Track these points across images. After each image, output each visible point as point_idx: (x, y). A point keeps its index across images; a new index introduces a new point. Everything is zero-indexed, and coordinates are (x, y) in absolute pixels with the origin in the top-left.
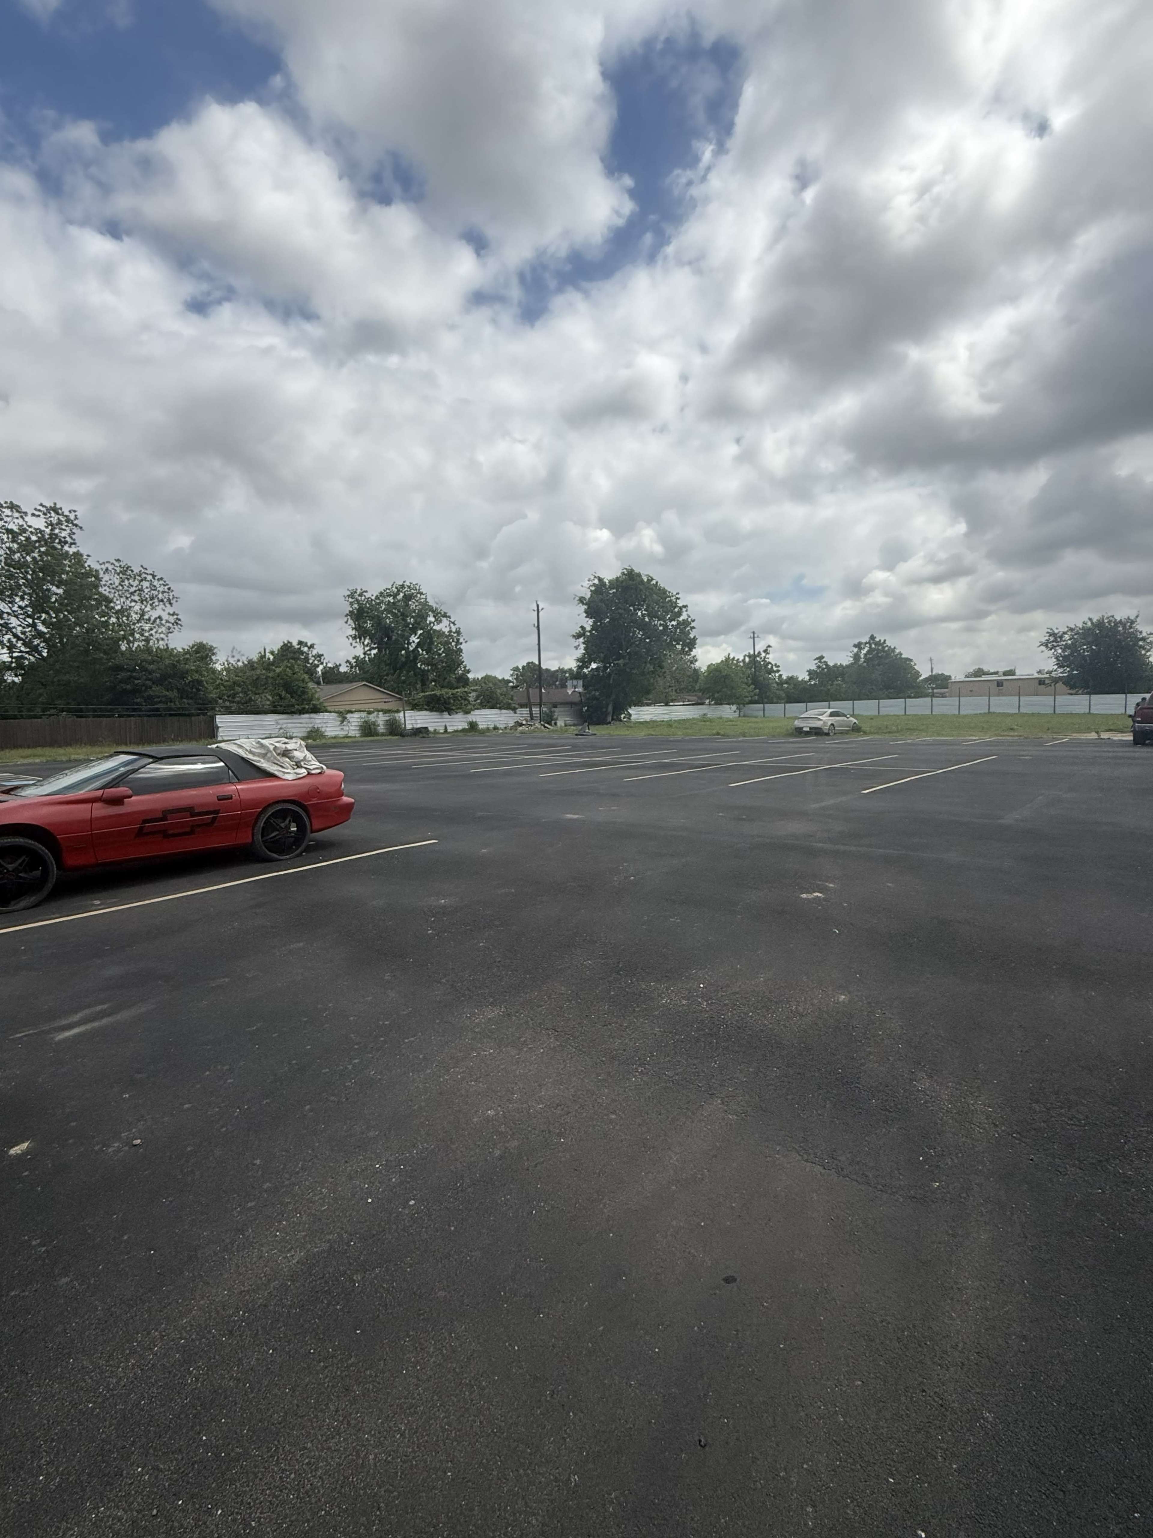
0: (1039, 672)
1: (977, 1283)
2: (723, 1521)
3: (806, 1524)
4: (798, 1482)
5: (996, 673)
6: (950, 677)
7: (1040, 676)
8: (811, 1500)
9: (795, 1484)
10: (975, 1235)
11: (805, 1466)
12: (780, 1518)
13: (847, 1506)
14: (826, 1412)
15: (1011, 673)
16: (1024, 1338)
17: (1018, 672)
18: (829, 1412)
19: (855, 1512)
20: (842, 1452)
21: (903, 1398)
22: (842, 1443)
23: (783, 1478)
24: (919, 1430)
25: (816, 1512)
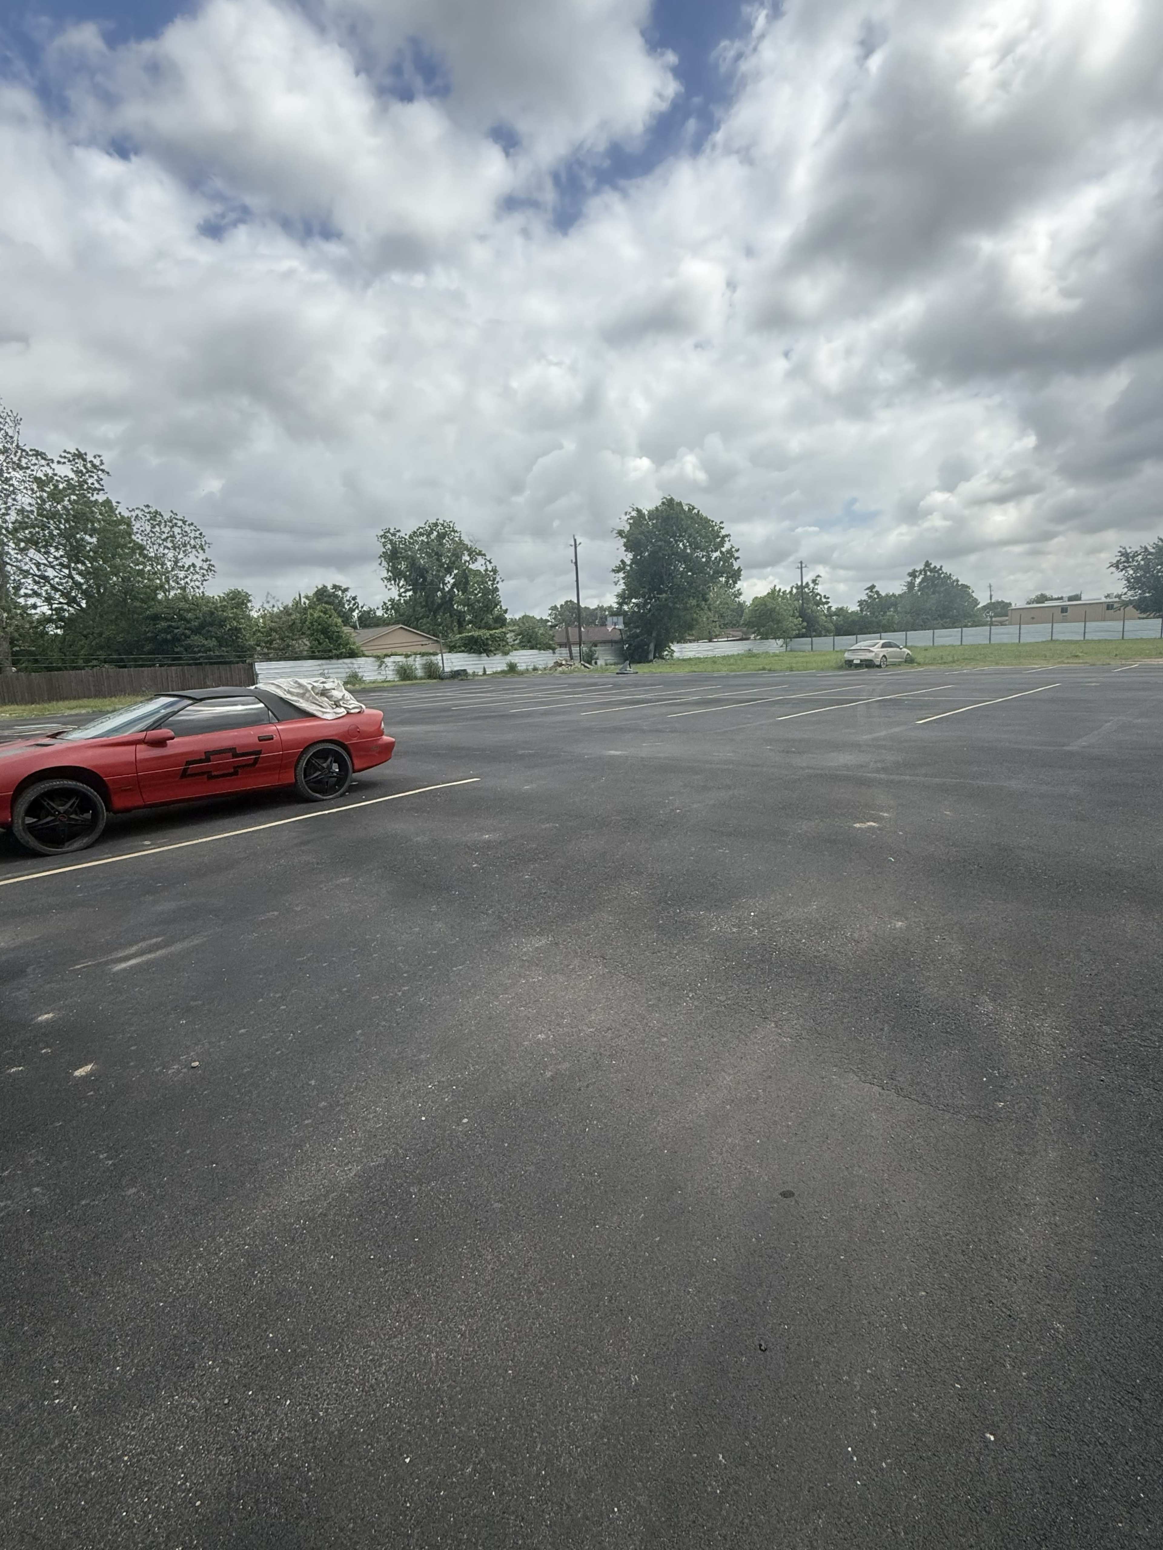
0: (1108, 596)
1: (1046, 1200)
2: (785, 1420)
3: (870, 1426)
4: (861, 1386)
5: (1061, 598)
6: (1010, 604)
7: (1108, 600)
8: (875, 1403)
9: (858, 1388)
10: (1043, 1153)
11: (868, 1371)
12: (844, 1420)
13: (913, 1410)
14: (889, 1320)
15: (1077, 598)
16: (1096, 1253)
17: (1083, 597)
18: (892, 1321)
19: (921, 1416)
20: (907, 1358)
21: (969, 1309)
22: (907, 1350)
23: (846, 1382)
24: (986, 1339)
25: (880, 1414)
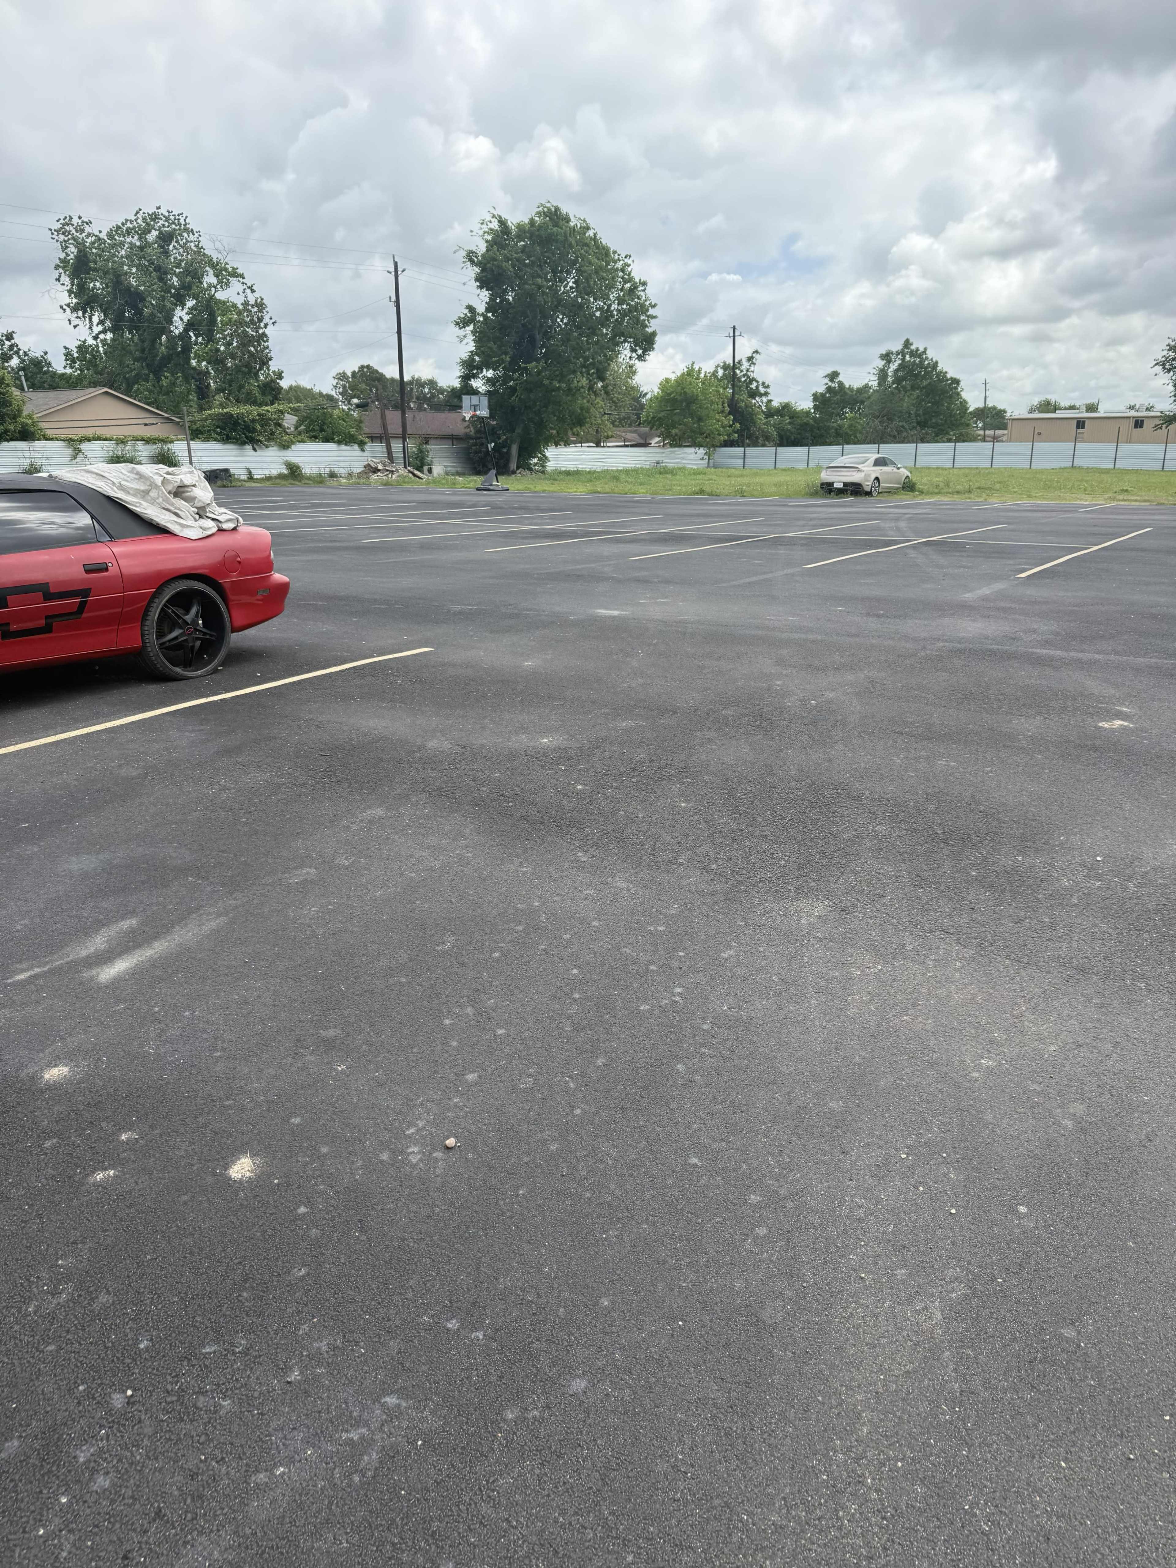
0: (1132, 408)
5: (1072, 408)
6: (1005, 411)
7: (1133, 413)
15: (1091, 408)
17: (1101, 408)
